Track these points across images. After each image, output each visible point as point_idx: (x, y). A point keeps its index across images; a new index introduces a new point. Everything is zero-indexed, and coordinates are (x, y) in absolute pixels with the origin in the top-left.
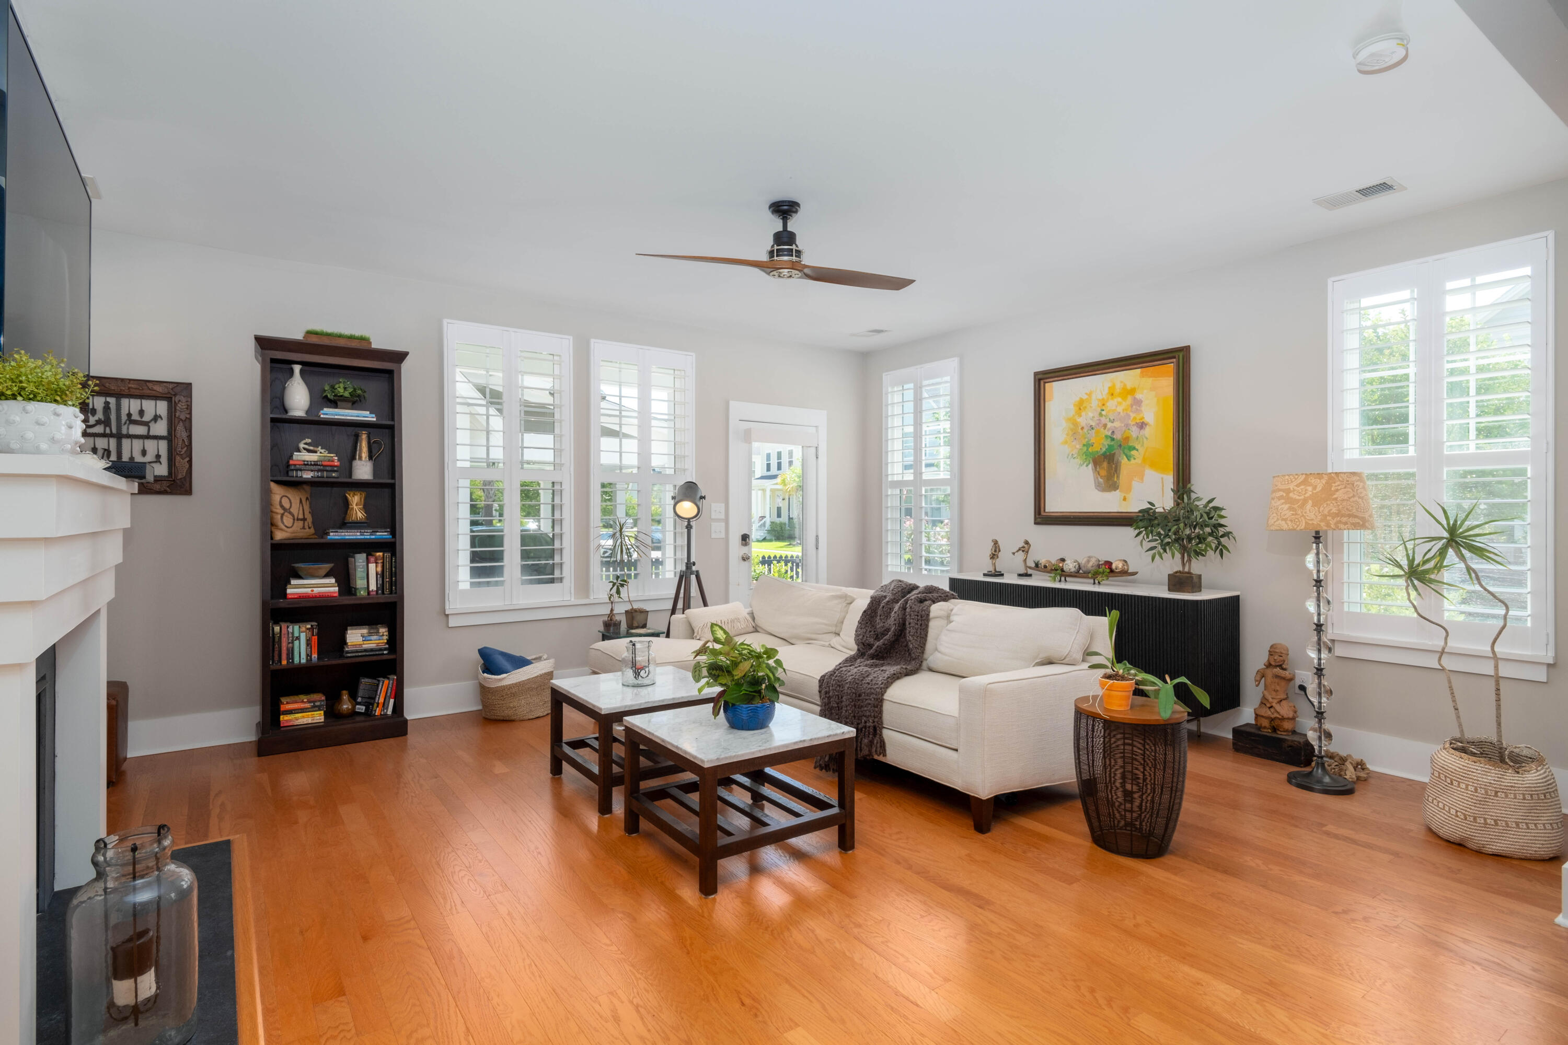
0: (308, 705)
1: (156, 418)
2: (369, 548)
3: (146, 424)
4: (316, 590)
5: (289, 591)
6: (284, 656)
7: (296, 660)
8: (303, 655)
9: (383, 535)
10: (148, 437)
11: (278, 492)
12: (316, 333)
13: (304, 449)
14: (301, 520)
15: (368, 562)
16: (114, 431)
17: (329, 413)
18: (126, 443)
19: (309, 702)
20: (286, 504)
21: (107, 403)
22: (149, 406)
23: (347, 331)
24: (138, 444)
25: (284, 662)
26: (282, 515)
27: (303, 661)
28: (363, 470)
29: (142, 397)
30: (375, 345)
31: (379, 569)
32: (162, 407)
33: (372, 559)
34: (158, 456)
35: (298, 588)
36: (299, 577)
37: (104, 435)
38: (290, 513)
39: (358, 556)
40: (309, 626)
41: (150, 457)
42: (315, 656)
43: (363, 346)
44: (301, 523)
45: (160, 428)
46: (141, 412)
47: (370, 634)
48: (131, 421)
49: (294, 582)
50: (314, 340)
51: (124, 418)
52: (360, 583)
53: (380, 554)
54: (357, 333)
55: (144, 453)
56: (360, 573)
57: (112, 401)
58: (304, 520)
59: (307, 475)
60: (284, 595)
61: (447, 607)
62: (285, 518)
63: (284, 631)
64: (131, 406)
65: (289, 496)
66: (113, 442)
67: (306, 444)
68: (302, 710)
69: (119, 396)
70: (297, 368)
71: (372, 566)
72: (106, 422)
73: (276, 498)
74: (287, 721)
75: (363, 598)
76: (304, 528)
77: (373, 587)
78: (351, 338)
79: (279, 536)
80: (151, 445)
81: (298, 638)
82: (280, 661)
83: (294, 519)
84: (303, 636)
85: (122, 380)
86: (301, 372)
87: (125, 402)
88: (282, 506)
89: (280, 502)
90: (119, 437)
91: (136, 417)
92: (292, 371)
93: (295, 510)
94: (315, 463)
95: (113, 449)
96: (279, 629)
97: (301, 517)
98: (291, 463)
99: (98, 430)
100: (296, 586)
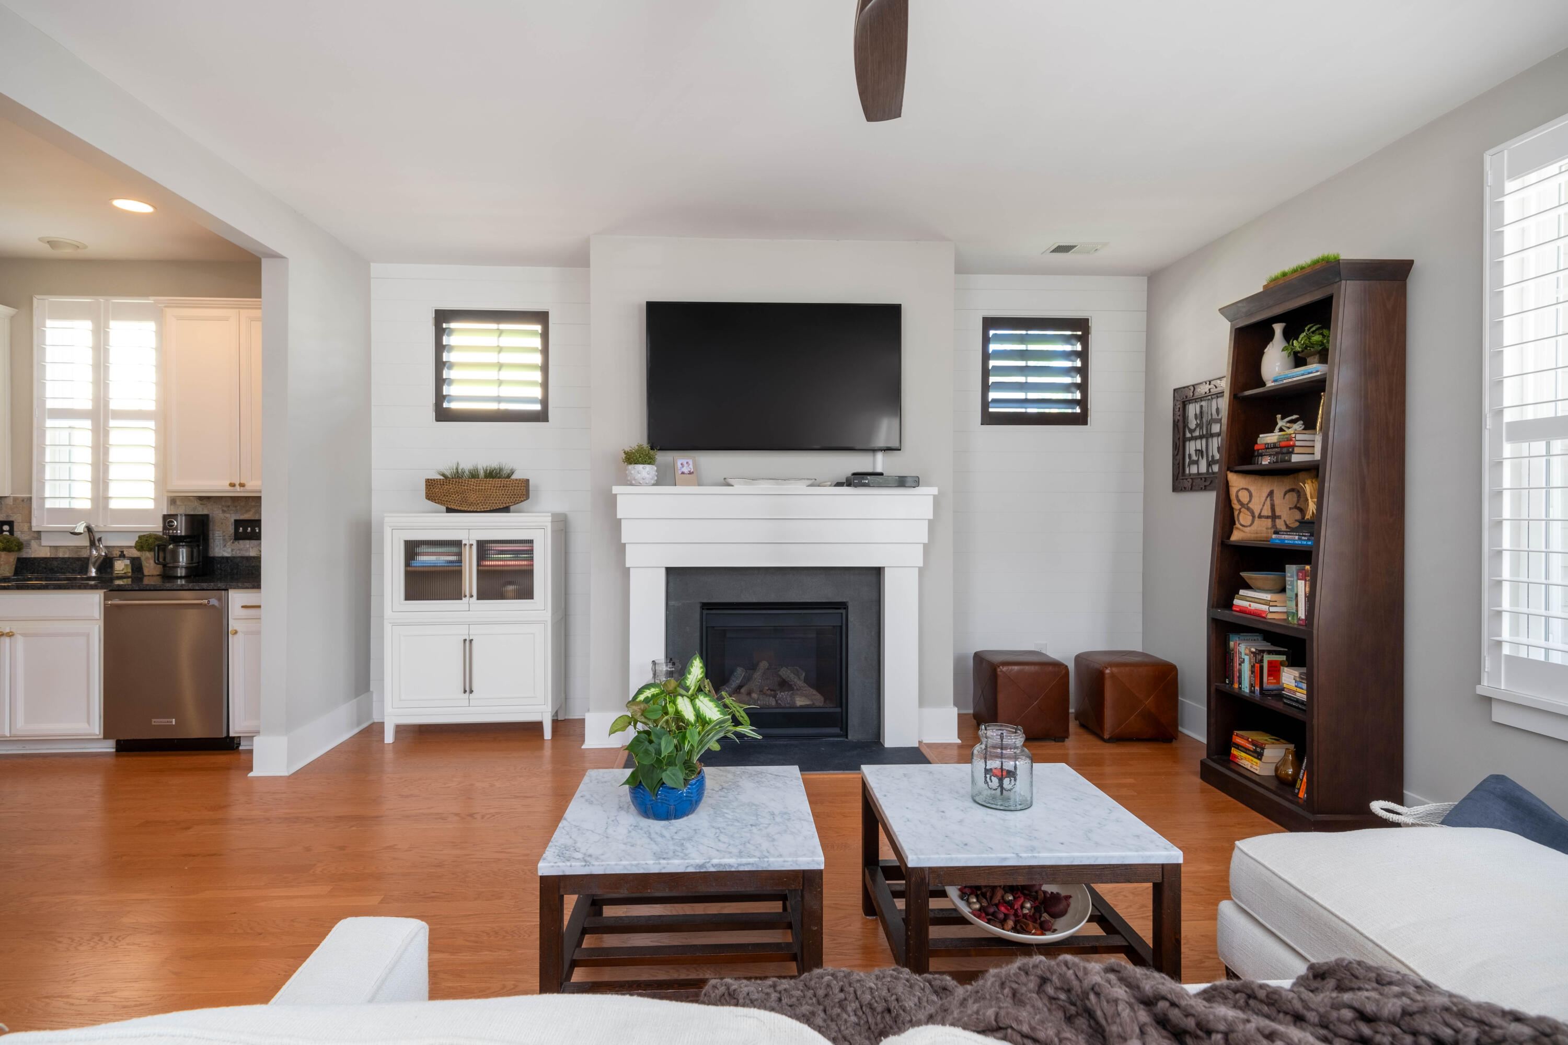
0: (1251, 747)
2: (1299, 557)
3: (1218, 421)
4: (1254, 606)
5: (1237, 602)
6: (1236, 679)
7: (1243, 688)
8: (1248, 684)
10: (1220, 433)
11: (1236, 482)
12: (1275, 279)
13: (1278, 426)
14: (1267, 517)
15: (1297, 577)
16: (1205, 433)
17: (1281, 378)
18: (1210, 441)
19: (1252, 743)
20: (1244, 496)
21: (1201, 407)
24: (1214, 441)
25: (1236, 686)
26: (1240, 512)
27: (1249, 691)
29: (1216, 395)
31: (1308, 590)
33: (1301, 574)
35: (1246, 601)
36: (1248, 587)
37: (1201, 437)
38: (1248, 509)
39: (1290, 567)
40: (1253, 650)
42: (1257, 689)
44: (1268, 522)
46: (1217, 410)
47: (1297, 678)
48: (1214, 421)
49: (1242, 592)
50: (1272, 287)
51: (1209, 418)
52: (1292, 606)
53: (1308, 567)
55: (1219, 450)
56: (1290, 591)
57: (1203, 403)
58: (1274, 517)
59: (1266, 461)
60: (1229, 605)
61: (1484, 686)
62: (1241, 515)
63: (1234, 646)
64: (1213, 405)
65: (1252, 489)
66: (1204, 441)
68: (1247, 751)
69: (1207, 398)
70: (1278, 328)
71: (1302, 584)
72: (1201, 425)
73: (1233, 491)
74: (1235, 757)
75: (1293, 626)
76: (1274, 526)
77: (1302, 614)
79: (1236, 536)
81: (1244, 661)
82: (1233, 683)
83: (1253, 517)
84: (1247, 658)
85: (1206, 383)
86: (1282, 328)
87: (1210, 402)
88: (1239, 501)
89: (1237, 496)
90: (1208, 436)
91: (1215, 416)
92: (1270, 336)
93: (1256, 506)
94: (1274, 446)
95: (1204, 449)
96: (1232, 644)
97: (1267, 512)
98: (1256, 447)
99: (1197, 433)
100: (1244, 598)
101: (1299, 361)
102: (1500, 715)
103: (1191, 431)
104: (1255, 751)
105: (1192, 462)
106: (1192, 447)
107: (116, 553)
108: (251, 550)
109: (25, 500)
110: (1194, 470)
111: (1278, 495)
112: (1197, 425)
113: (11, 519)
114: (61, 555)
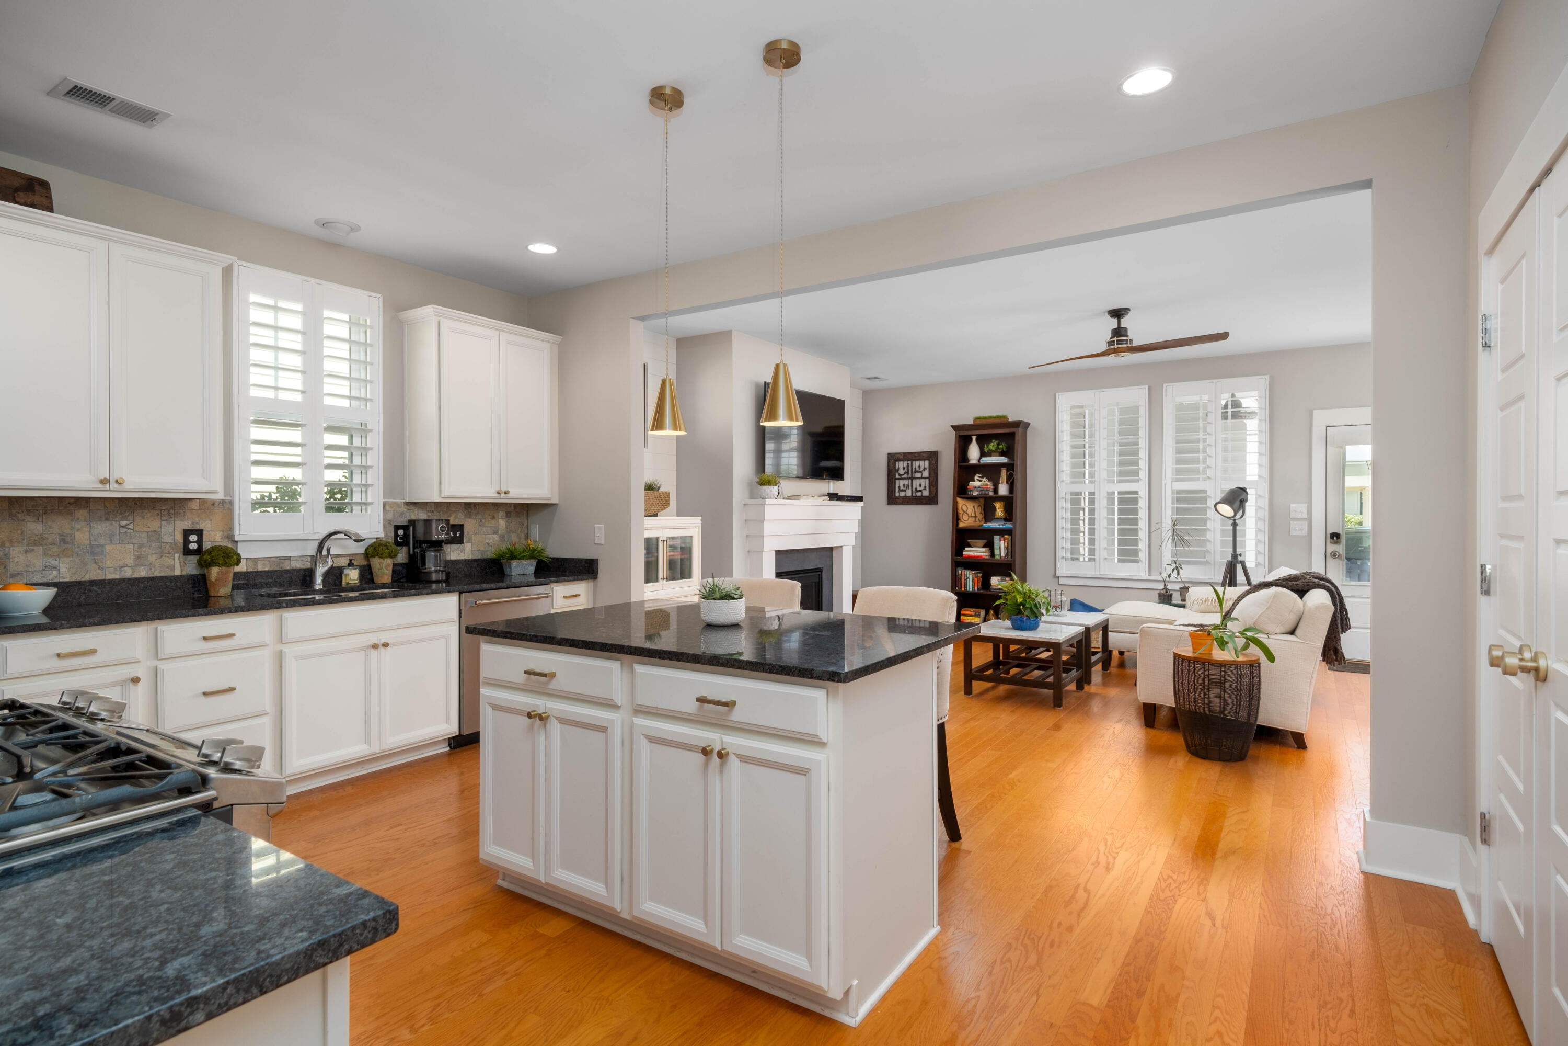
0: (973, 613)
1: (925, 469)
2: (1001, 532)
3: (921, 472)
4: (976, 554)
5: (964, 553)
6: (963, 586)
7: (968, 590)
8: (971, 587)
9: (1009, 525)
10: (922, 478)
11: (960, 502)
12: (979, 418)
13: (978, 480)
14: (973, 517)
15: (1000, 541)
16: (910, 477)
17: (986, 460)
18: (914, 481)
19: (974, 612)
20: (965, 509)
21: (908, 464)
22: (922, 463)
23: (994, 414)
24: (918, 481)
25: (963, 589)
27: (971, 590)
28: (1003, 490)
29: (919, 460)
30: (1011, 419)
31: (1006, 545)
32: (926, 464)
33: (1002, 539)
34: (925, 487)
35: (969, 552)
36: (970, 546)
37: (907, 479)
38: (967, 513)
39: (995, 537)
40: (974, 572)
41: (922, 488)
42: (976, 588)
43: (1003, 420)
44: (973, 519)
45: (926, 474)
46: (919, 467)
47: (1002, 580)
48: (917, 472)
49: (967, 549)
50: (978, 422)
51: (914, 470)
52: (996, 552)
53: (1006, 536)
54: (1000, 414)
55: (920, 485)
56: (996, 546)
57: (909, 462)
58: (975, 517)
59: (975, 494)
60: (961, 555)
61: (1057, 571)
62: (962, 516)
63: (963, 574)
64: (916, 464)
65: (967, 505)
66: (910, 481)
67: (979, 477)
68: (970, 615)
69: (912, 460)
70: (974, 438)
71: (1002, 543)
72: (907, 473)
73: (960, 506)
74: (963, 620)
75: (997, 560)
76: (975, 521)
77: (1003, 554)
78: (998, 417)
79: (961, 525)
80: (922, 481)
81: (968, 578)
82: (961, 588)
83: (968, 517)
84: (971, 576)
85: (913, 453)
86: (977, 440)
87: (914, 462)
88: (962, 510)
89: (963, 507)
90: (912, 478)
91: (917, 469)
92: (971, 441)
93: (969, 512)
94: (979, 487)
95: (910, 484)
96: (960, 572)
97: (973, 515)
98: (968, 487)
99: (905, 476)
100: (968, 551)
101: (983, 454)
102: (1062, 581)
103: (900, 475)
104: (975, 615)
105: (900, 490)
106: (900, 484)
107: (344, 562)
108: (452, 554)
109: (217, 504)
110: (902, 494)
111: (976, 507)
112: (905, 473)
113: (197, 527)
114: (260, 568)
